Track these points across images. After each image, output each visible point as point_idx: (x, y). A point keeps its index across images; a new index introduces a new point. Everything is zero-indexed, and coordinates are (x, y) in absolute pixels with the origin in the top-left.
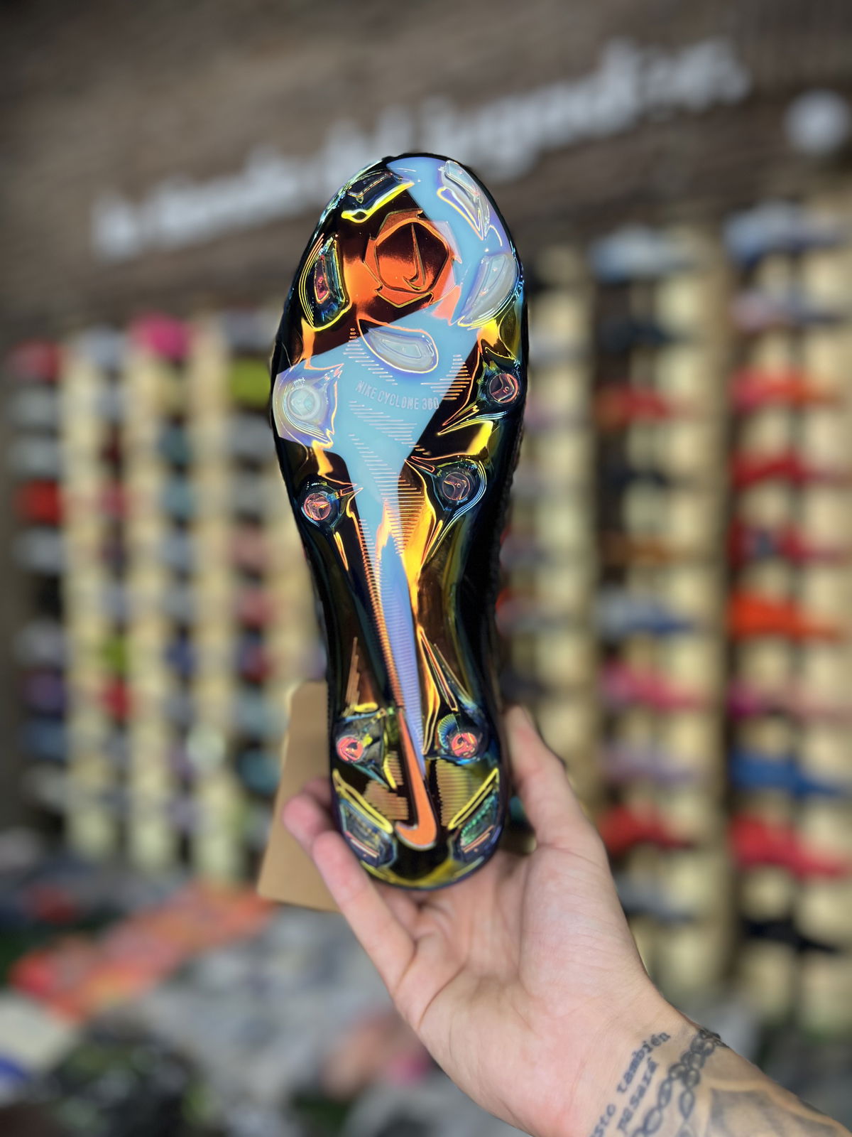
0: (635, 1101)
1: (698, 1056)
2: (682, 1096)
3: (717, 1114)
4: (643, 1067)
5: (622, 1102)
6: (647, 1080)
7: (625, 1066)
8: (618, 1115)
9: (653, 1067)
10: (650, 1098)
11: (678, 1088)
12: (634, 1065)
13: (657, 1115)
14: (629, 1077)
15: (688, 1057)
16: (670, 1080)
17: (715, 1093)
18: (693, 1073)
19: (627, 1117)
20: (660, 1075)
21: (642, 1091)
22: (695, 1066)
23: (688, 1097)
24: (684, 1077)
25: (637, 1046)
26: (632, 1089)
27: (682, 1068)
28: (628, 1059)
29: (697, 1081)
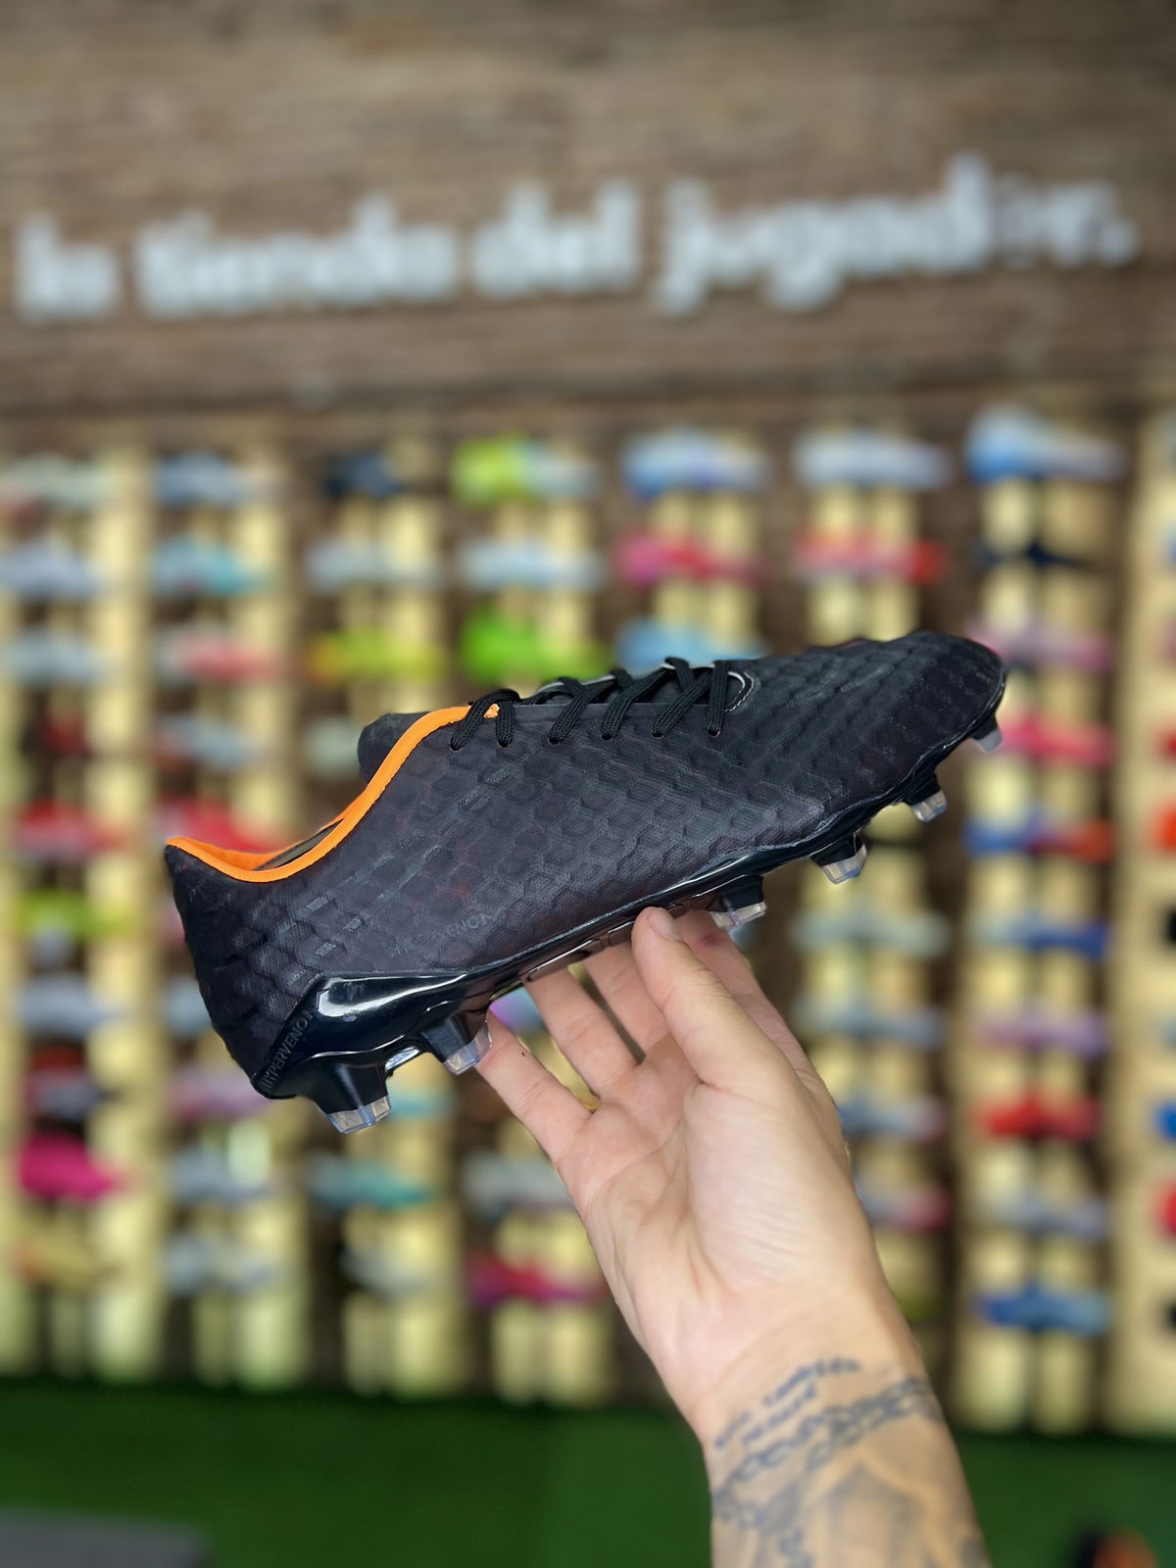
0: (775, 1421)
1: (878, 1412)
2: (817, 1448)
3: (841, 1493)
4: (801, 1388)
5: (761, 1415)
6: (797, 1405)
7: (783, 1379)
8: (748, 1428)
9: (810, 1394)
10: (788, 1428)
11: (821, 1434)
12: (794, 1381)
13: (783, 1451)
14: (782, 1392)
15: (865, 1406)
16: (818, 1420)
17: (859, 1472)
18: (852, 1431)
19: (757, 1434)
20: (813, 1408)
21: (786, 1415)
22: (866, 1422)
23: (823, 1452)
24: (838, 1428)
25: (808, 1360)
26: (779, 1407)
27: (844, 1417)
28: (791, 1371)
29: (852, 1441)
